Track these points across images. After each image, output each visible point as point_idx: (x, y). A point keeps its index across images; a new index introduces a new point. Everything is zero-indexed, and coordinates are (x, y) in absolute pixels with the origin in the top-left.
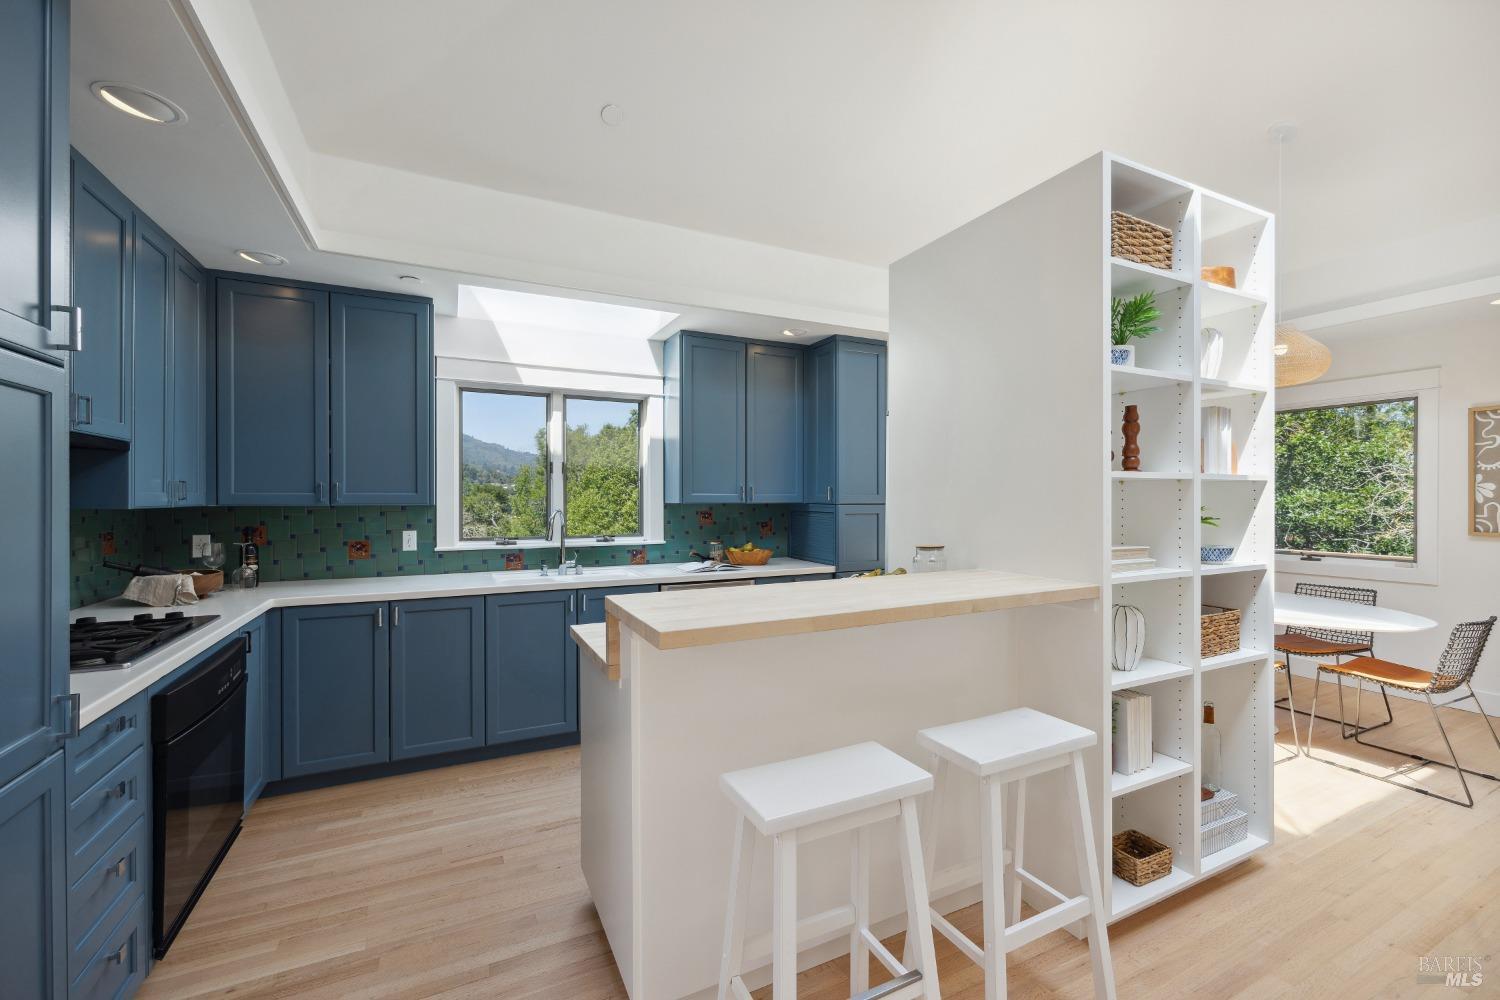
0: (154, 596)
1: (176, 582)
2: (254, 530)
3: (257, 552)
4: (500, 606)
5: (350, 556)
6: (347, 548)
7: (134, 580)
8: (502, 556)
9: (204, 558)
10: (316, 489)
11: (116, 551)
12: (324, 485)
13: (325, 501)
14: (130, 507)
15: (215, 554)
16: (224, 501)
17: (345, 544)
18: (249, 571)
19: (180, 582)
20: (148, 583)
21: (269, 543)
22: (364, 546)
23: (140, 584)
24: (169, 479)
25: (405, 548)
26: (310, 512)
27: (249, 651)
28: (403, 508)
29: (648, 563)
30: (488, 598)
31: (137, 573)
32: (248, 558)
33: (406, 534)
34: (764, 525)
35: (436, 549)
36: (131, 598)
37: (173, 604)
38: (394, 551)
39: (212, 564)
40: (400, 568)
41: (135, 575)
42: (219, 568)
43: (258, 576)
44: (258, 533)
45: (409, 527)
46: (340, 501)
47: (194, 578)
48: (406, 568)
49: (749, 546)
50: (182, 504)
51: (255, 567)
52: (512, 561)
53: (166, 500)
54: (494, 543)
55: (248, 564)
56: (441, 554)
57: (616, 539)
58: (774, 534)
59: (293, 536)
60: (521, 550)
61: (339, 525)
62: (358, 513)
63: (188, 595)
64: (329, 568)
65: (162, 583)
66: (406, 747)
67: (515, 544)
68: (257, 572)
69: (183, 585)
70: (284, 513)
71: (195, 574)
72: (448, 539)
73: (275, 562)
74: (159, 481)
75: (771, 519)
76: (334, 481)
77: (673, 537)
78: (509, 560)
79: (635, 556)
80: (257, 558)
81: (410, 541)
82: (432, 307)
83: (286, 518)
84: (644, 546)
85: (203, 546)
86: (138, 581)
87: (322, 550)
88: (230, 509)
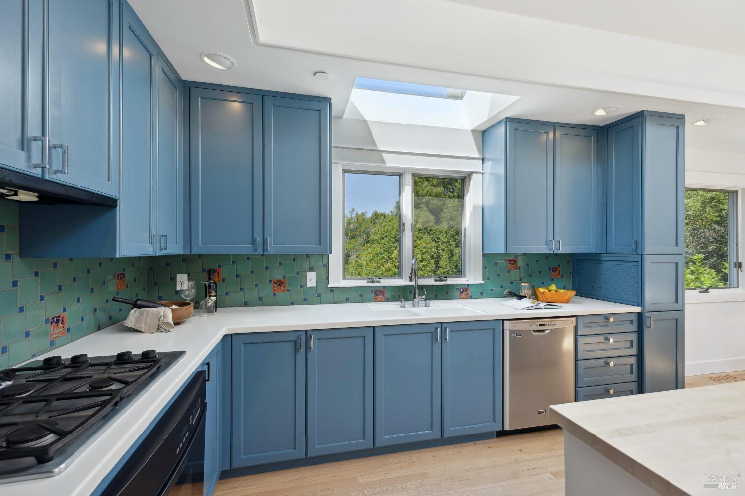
0: (145, 325)
1: (160, 313)
2: (214, 271)
3: (216, 287)
4: (385, 335)
5: (274, 290)
6: (271, 285)
7: (132, 312)
8: (372, 291)
9: (182, 291)
10: (254, 242)
11: (127, 287)
12: (260, 239)
13: (260, 251)
14: (118, 255)
15: (189, 289)
16: (195, 251)
17: (270, 281)
18: (210, 302)
19: (162, 313)
20: (141, 314)
21: (223, 280)
22: (282, 283)
23: (136, 314)
24: (154, 233)
25: (309, 285)
26: (248, 259)
27: (208, 380)
28: (308, 256)
29: (471, 297)
30: (377, 329)
31: (136, 305)
32: (210, 292)
33: (309, 274)
34: (554, 270)
35: (329, 286)
36: (129, 326)
37: (157, 331)
38: (301, 286)
39: (187, 296)
40: (305, 299)
41: (134, 307)
42: (191, 300)
43: (216, 305)
44: (216, 273)
45: (311, 270)
46: (270, 251)
47: (173, 310)
48: (309, 299)
49: (553, 287)
50: (164, 253)
51: (214, 298)
52: (378, 295)
53: (152, 250)
54: (365, 281)
55: (210, 296)
56: (332, 290)
57: (449, 279)
58: (562, 277)
59: (238, 276)
60: (384, 287)
61: (267, 268)
62: (281, 259)
63: (168, 324)
64: (260, 299)
65: (151, 314)
66: (317, 447)
67: (380, 282)
68: (215, 302)
69: (164, 316)
70: (233, 259)
71: (174, 306)
72: (337, 280)
73: (227, 294)
74: (147, 235)
75: (559, 266)
76: (266, 236)
77: (488, 279)
78: (376, 294)
79: (462, 292)
80: (216, 292)
81: (311, 279)
82: (331, 104)
83: (234, 262)
84: (468, 285)
85: (183, 282)
86: (135, 312)
87: (256, 285)
88: (200, 256)
